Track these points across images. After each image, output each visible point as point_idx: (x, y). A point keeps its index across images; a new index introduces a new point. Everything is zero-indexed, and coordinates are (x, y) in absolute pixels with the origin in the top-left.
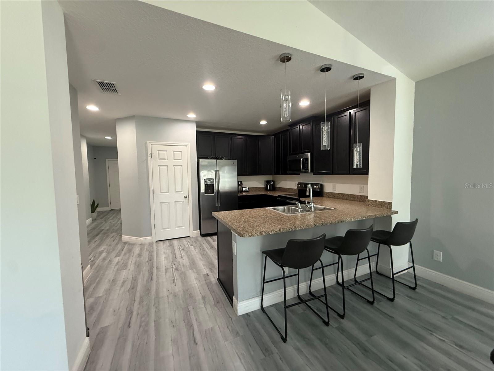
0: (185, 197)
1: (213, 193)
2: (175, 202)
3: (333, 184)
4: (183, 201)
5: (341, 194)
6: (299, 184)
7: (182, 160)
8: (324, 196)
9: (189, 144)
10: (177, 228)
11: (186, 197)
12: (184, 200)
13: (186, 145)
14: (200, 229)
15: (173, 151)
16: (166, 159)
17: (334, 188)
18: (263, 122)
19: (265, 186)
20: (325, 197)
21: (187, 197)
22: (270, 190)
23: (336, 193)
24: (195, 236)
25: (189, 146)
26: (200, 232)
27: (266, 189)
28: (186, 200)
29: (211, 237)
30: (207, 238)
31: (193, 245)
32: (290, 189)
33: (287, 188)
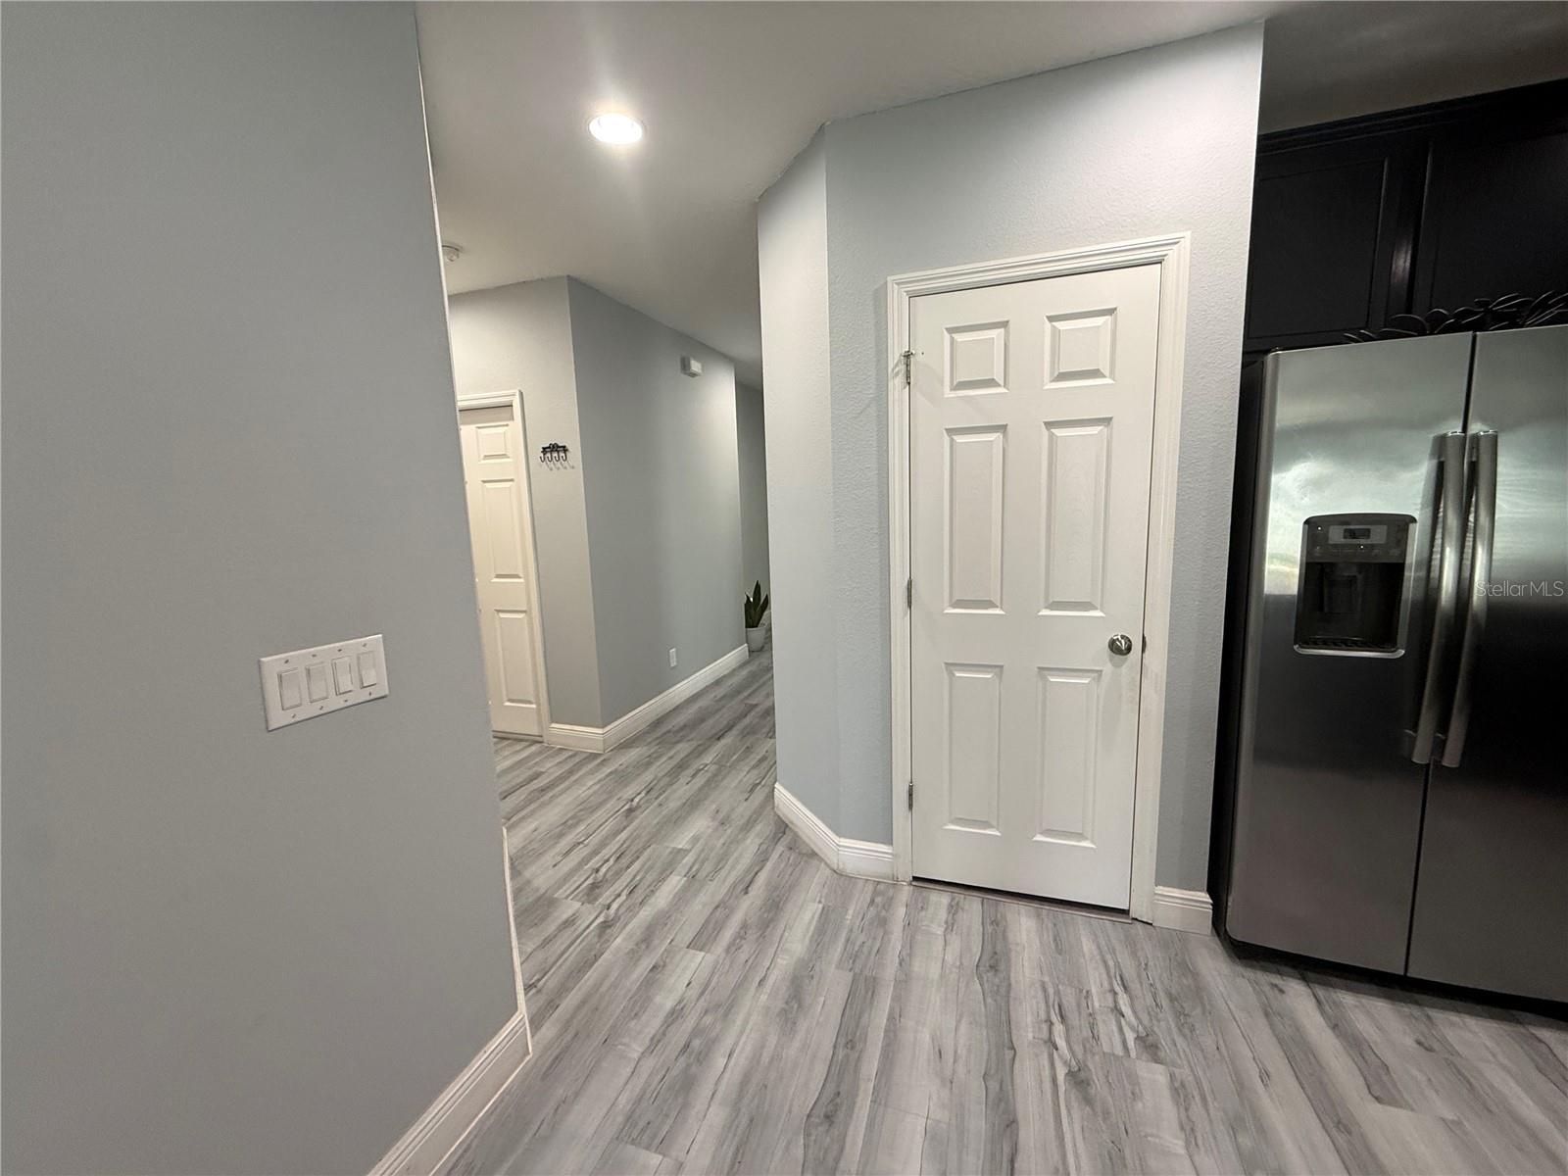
0: (1114, 647)
1: (1384, 638)
2: (1039, 668)
7: (1112, 375)
10: (1039, 838)
13: (1158, 253)
14: (1218, 883)
15: (1051, 318)
16: (999, 379)
21: (1129, 649)
24: (1167, 921)
25: (1178, 259)
26: (1209, 911)
28: (1124, 669)
29: (1321, 992)
30: (1282, 991)
31: (1162, 1054)
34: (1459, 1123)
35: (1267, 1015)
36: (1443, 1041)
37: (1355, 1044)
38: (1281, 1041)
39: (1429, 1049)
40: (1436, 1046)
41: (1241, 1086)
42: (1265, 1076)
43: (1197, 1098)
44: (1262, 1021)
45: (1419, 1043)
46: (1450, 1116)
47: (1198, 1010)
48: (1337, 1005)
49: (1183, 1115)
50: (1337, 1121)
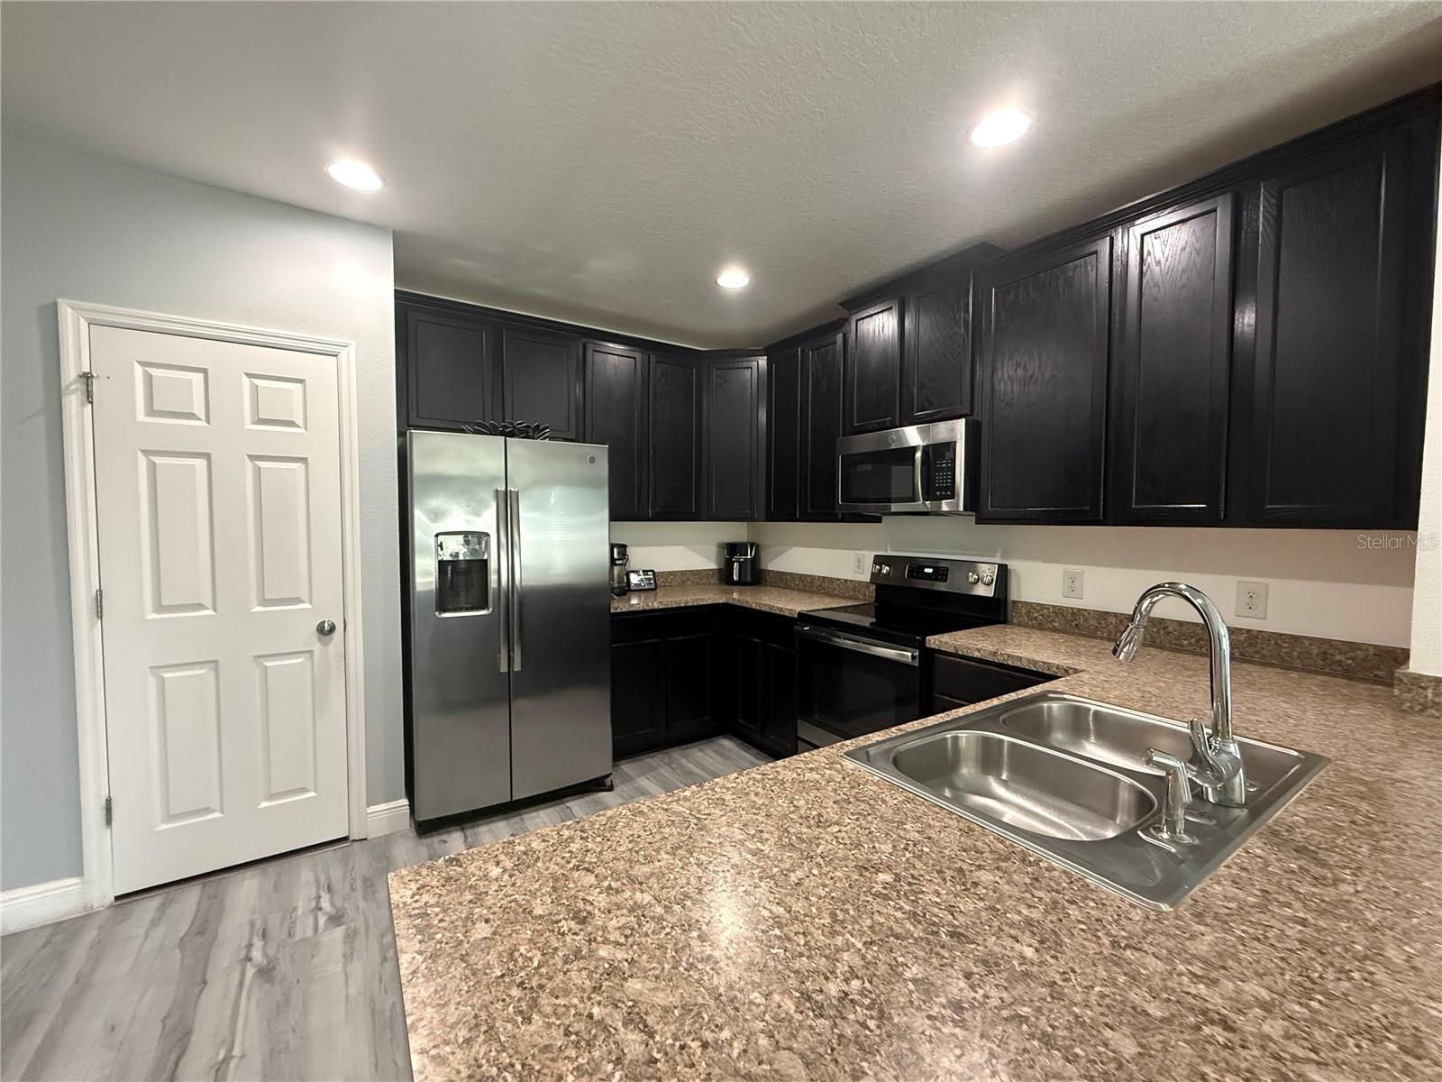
1: (484, 606)
2: (255, 657)
3: (1066, 567)
4: (311, 651)
5: (1116, 615)
6: (879, 560)
8: (1015, 621)
9: (352, 349)
11: (325, 631)
12: (317, 647)
13: (334, 349)
14: (410, 792)
15: (249, 375)
16: (199, 414)
17: (1073, 584)
18: (734, 279)
19: (717, 563)
20: (1019, 625)
21: (332, 630)
22: (741, 583)
25: (349, 356)
26: (407, 810)
27: (724, 577)
28: (331, 647)
29: (470, 832)
30: (445, 842)
31: (345, 919)
32: (831, 580)
33: (819, 577)
36: (524, 828)
43: (362, 933)
48: (476, 834)
49: (348, 948)
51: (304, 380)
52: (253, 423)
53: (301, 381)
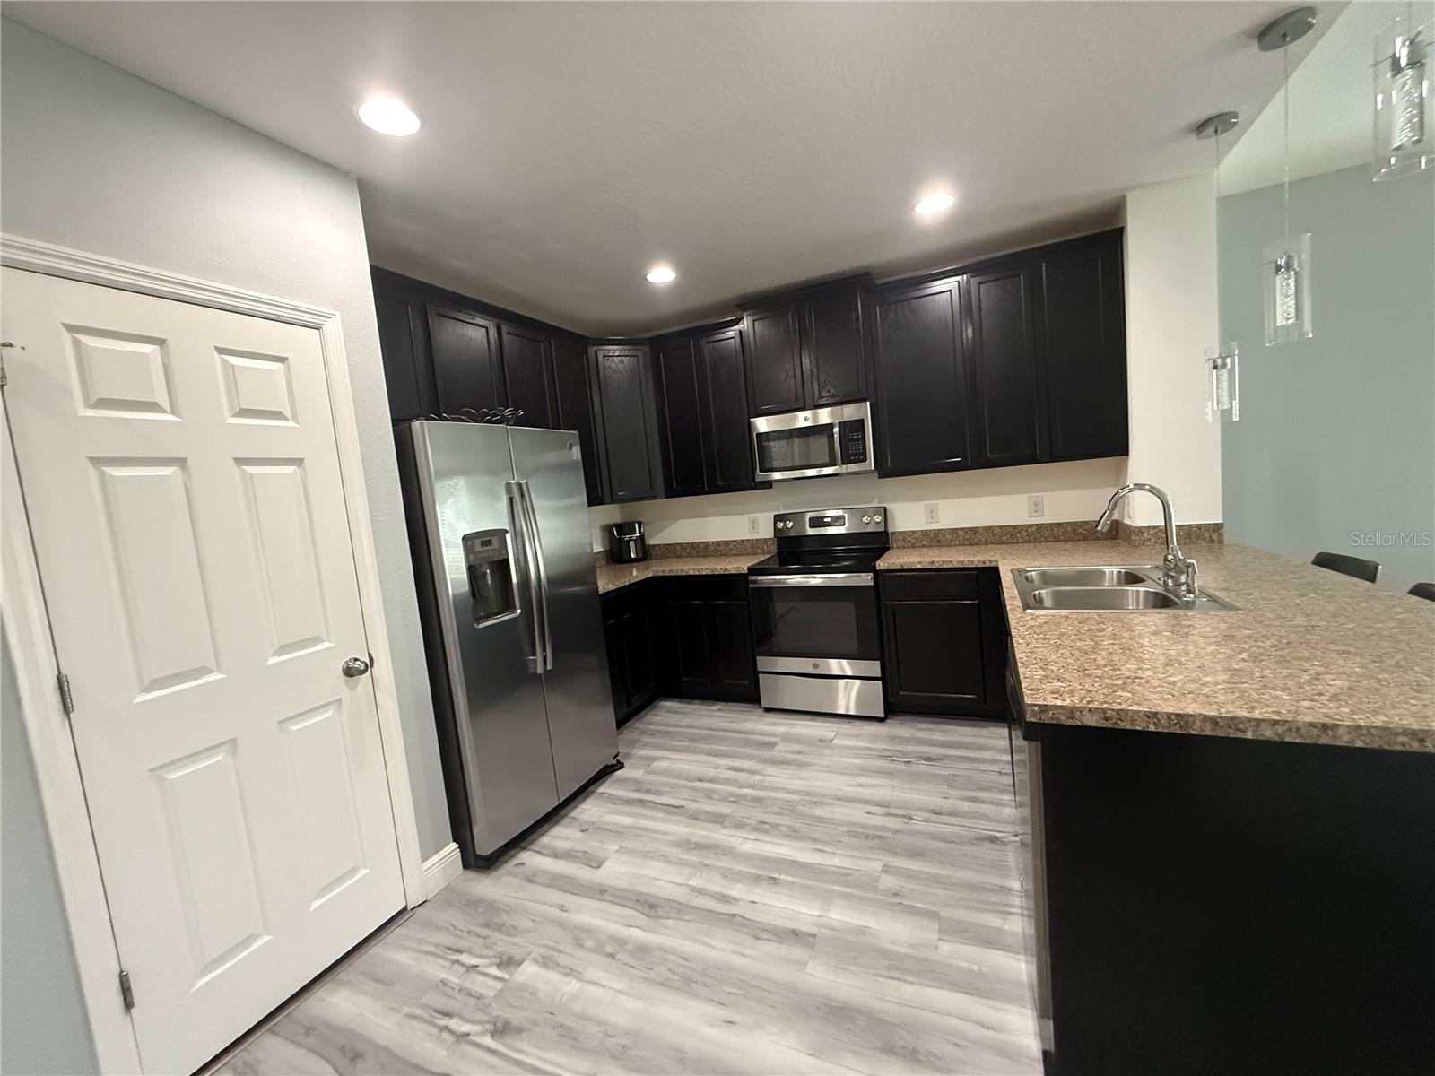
0: (349, 672)
2: (280, 722)
3: (927, 502)
4: (340, 700)
5: (962, 529)
6: (778, 518)
7: (295, 419)
8: (895, 546)
9: (337, 320)
10: (315, 904)
11: (352, 672)
12: (345, 694)
13: (318, 320)
14: (461, 827)
15: (221, 351)
16: (165, 404)
17: (932, 514)
18: (662, 275)
19: (603, 545)
20: (898, 547)
23: (945, 530)
24: (434, 888)
25: (333, 327)
26: (458, 854)
28: (360, 690)
29: (534, 847)
30: (523, 864)
31: (518, 957)
32: (727, 543)
33: (713, 542)
34: (621, 847)
35: (531, 881)
36: (587, 822)
37: (568, 855)
38: (549, 886)
39: (587, 830)
40: (587, 827)
41: (561, 924)
42: (562, 908)
43: (556, 954)
44: (532, 886)
45: (582, 831)
46: (617, 847)
47: (504, 916)
48: (545, 846)
49: (561, 970)
50: (599, 892)
51: (287, 359)
52: (234, 416)
53: (283, 360)
